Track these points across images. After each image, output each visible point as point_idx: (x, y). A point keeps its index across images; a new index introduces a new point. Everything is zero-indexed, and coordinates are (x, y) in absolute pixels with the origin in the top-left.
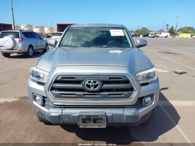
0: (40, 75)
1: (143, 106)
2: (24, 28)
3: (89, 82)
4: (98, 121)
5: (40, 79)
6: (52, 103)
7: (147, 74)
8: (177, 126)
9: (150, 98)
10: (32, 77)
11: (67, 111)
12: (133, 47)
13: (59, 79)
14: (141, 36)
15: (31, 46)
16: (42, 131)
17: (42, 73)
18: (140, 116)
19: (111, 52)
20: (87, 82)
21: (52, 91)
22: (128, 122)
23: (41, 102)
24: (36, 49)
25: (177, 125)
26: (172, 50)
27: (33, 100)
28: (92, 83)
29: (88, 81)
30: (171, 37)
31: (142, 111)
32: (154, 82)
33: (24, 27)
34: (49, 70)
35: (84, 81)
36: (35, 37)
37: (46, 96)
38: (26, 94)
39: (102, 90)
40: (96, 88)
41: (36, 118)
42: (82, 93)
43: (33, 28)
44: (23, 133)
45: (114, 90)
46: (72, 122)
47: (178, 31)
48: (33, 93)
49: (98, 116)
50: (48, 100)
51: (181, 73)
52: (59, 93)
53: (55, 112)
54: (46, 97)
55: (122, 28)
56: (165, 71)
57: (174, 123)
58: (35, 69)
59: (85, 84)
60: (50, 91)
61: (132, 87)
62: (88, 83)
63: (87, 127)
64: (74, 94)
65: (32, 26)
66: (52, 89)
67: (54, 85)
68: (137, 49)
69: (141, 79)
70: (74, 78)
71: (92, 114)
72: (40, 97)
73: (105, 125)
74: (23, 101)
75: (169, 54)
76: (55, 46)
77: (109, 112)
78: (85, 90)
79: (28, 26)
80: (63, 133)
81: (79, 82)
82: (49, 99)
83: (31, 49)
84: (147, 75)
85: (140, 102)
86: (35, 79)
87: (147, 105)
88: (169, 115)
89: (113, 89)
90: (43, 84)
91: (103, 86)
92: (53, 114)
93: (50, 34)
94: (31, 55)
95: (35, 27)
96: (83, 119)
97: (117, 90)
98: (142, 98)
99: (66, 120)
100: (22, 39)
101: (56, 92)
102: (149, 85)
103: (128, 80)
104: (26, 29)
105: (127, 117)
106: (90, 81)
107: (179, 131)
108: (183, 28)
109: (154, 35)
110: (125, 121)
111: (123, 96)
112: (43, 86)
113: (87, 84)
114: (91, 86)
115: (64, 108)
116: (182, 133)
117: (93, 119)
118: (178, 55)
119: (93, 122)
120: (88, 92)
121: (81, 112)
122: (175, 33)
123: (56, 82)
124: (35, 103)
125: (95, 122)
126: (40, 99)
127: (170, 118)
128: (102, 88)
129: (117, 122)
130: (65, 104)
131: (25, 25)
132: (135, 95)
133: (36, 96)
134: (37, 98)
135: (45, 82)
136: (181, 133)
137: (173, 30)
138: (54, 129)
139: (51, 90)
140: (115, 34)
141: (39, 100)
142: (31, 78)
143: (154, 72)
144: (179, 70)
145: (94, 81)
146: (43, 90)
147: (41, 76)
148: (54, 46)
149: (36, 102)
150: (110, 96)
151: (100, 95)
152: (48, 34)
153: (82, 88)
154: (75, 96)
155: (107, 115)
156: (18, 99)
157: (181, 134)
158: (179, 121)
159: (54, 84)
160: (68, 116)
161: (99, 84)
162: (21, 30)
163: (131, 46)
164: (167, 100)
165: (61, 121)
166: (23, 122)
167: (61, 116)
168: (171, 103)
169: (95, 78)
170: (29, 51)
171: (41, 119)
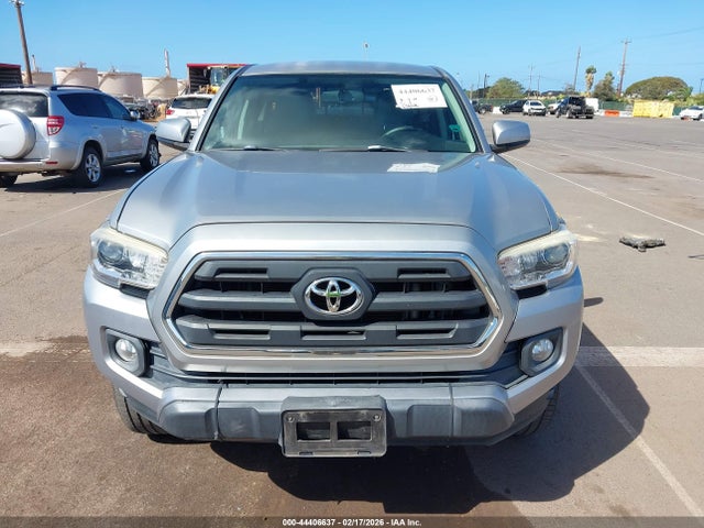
0: (131, 259)
1: (523, 373)
2: (65, 80)
3: (322, 286)
4: (357, 430)
5: (130, 274)
6: (180, 364)
7: (539, 253)
8: (639, 442)
9: (547, 341)
10: (100, 267)
11: (236, 396)
12: (478, 149)
13: (204, 273)
14: (496, 110)
15: (92, 147)
16: (141, 468)
17: (137, 252)
18: (514, 410)
19: (396, 168)
20: (312, 287)
21: (179, 322)
22: (470, 434)
23: (135, 361)
24: (110, 159)
25: (639, 437)
26: (607, 160)
27: (104, 353)
28: (333, 289)
29: (316, 282)
30: (602, 113)
31: (522, 392)
32: (563, 282)
33: (65, 75)
34: (167, 241)
35: (301, 282)
36: (108, 115)
37: (155, 339)
38: (79, 328)
39: (369, 317)
40: (349, 309)
41: (118, 417)
42: (294, 327)
43: (100, 79)
44: (68, 476)
45: (414, 315)
46: (257, 436)
47: (629, 92)
48: (105, 328)
49: (355, 412)
50: (164, 352)
51: (646, 246)
52: (204, 326)
53: (190, 401)
54: (156, 344)
55: (439, 79)
56: (587, 239)
57: (630, 430)
58: (110, 236)
59: (308, 291)
60: (169, 321)
61: (483, 303)
62: (315, 291)
63: (315, 455)
64: (265, 332)
65: (95, 71)
66: (180, 311)
67: (185, 298)
68: (493, 159)
69: (517, 271)
70: (263, 271)
71: (331, 406)
72: (131, 342)
73: (382, 446)
74: (66, 352)
75: (599, 177)
76: (185, 145)
77: (398, 398)
78: (307, 315)
79: (80, 70)
80: (222, 471)
81: (283, 286)
82: (165, 350)
83: (95, 158)
84: (540, 258)
85: (514, 359)
86: (112, 271)
87: (538, 368)
88: (607, 402)
89: (410, 312)
90: (141, 293)
91: (377, 300)
92: (183, 409)
93: (164, 102)
94: (95, 180)
95: (106, 77)
96: (299, 425)
97: (424, 315)
98: (521, 343)
99: (235, 430)
100: (60, 121)
101: (195, 326)
102: (548, 294)
103: (471, 276)
104: (73, 84)
105: (465, 414)
106: (327, 283)
107: (648, 460)
108: (645, 82)
109: (543, 107)
110: (456, 429)
111: (450, 335)
112: (144, 301)
113: (312, 293)
114: (328, 302)
115: (227, 382)
116: (660, 466)
117: (338, 423)
118: (629, 179)
119: (336, 436)
120: (318, 323)
121: (290, 399)
122: (616, 100)
123: (194, 284)
124: (112, 364)
125: (343, 435)
126: (134, 351)
127: (614, 411)
128: (371, 308)
129: (427, 434)
130: (228, 371)
131: (69, 69)
132: (494, 332)
133: (117, 339)
134: (122, 346)
135: (150, 284)
136: (658, 466)
137: (611, 89)
138: (187, 460)
139: (174, 317)
140: (413, 102)
141: (129, 354)
142: (95, 268)
143: (565, 246)
144: (638, 232)
145: (339, 282)
146: (144, 315)
147: (136, 262)
148: (180, 146)
149: (118, 361)
150: (401, 337)
151: (361, 333)
152: (156, 101)
153: (296, 309)
154: (268, 338)
155: (391, 407)
156: (46, 345)
157: (656, 470)
158: (646, 421)
159: (185, 295)
160: (243, 414)
161: (359, 292)
162: (54, 88)
163: (473, 148)
164: (601, 344)
165: (216, 433)
166: (70, 431)
167: (214, 414)
168: (616, 355)
169: (346, 271)
170: (87, 166)
171: (136, 421)
